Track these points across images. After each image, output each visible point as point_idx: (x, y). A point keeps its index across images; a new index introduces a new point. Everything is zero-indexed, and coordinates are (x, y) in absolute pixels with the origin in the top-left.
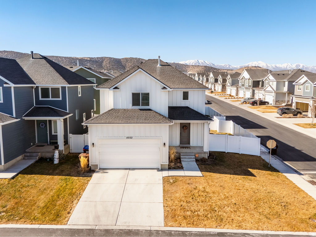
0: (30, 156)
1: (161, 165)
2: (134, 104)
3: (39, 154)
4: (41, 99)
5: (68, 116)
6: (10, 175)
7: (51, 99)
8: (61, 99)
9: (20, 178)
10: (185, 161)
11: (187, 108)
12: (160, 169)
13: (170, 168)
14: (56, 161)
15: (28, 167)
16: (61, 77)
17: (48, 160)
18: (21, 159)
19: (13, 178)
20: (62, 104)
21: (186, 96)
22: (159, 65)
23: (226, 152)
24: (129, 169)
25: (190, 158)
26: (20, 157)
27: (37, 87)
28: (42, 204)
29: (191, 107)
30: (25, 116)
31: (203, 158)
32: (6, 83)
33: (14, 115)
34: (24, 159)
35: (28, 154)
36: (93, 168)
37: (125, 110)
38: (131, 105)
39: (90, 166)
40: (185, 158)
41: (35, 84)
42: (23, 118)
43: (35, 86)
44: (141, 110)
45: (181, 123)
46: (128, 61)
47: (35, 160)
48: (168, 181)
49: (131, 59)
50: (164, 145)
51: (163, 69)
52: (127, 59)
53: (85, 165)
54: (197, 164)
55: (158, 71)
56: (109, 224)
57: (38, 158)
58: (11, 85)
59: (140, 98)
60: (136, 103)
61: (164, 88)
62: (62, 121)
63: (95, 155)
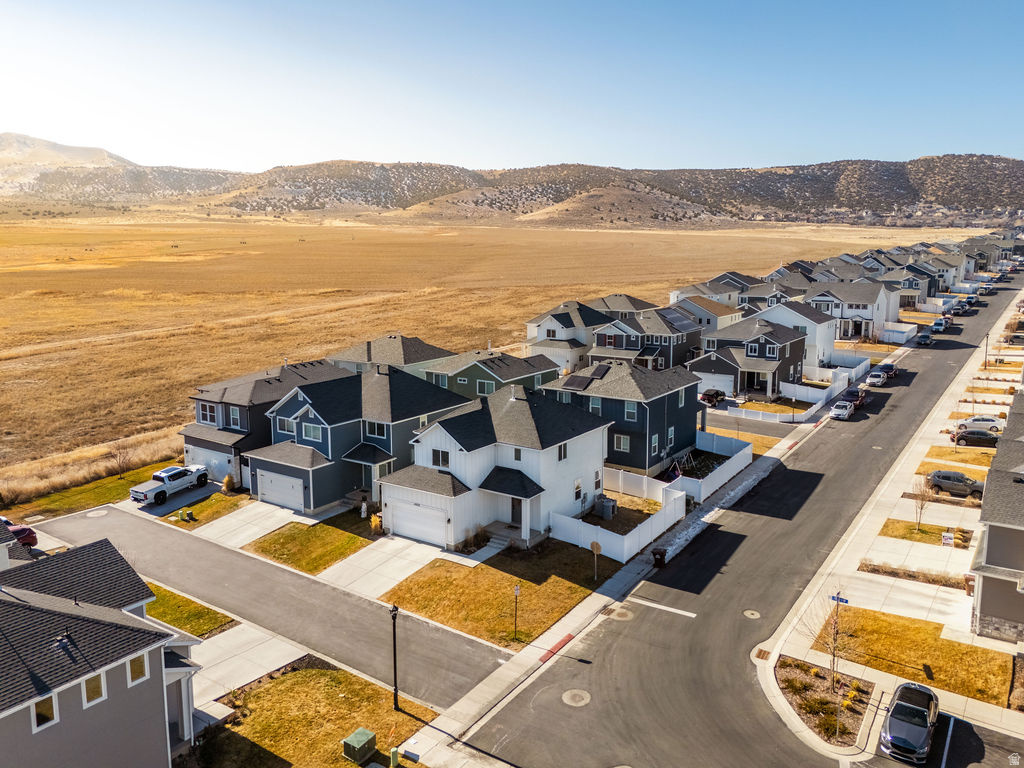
0: (348, 503)
1: (448, 543)
2: (434, 463)
3: (354, 502)
4: (368, 435)
5: (391, 460)
6: (311, 522)
7: (376, 436)
8: (385, 438)
9: (318, 528)
10: (491, 546)
11: (519, 472)
12: (445, 549)
13: (456, 551)
15: (333, 517)
16: (390, 411)
19: (313, 525)
20: (386, 444)
21: (518, 455)
22: (513, 397)
23: (580, 547)
24: (418, 541)
25: (500, 544)
26: (337, 503)
27: (364, 422)
28: (314, 555)
30: (345, 457)
31: (517, 547)
32: (323, 423)
33: (330, 458)
35: (346, 500)
36: (386, 532)
37: (424, 467)
38: (431, 463)
39: (383, 527)
40: (493, 542)
41: (362, 418)
42: (343, 459)
44: (440, 472)
46: (932, 170)
47: (347, 509)
48: (434, 564)
49: (949, 160)
50: (449, 521)
51: (513, 406)
52: (929, 164)
53: (376, 526)
54: (499, 554)
55: (504, 410)
56: (342, 585)
57: (352, 507)
58: (327, 426)
59: (440, 457)
60: (436, 462)
61: (461, 450)
62: (376, 468)
63: (388, 517)
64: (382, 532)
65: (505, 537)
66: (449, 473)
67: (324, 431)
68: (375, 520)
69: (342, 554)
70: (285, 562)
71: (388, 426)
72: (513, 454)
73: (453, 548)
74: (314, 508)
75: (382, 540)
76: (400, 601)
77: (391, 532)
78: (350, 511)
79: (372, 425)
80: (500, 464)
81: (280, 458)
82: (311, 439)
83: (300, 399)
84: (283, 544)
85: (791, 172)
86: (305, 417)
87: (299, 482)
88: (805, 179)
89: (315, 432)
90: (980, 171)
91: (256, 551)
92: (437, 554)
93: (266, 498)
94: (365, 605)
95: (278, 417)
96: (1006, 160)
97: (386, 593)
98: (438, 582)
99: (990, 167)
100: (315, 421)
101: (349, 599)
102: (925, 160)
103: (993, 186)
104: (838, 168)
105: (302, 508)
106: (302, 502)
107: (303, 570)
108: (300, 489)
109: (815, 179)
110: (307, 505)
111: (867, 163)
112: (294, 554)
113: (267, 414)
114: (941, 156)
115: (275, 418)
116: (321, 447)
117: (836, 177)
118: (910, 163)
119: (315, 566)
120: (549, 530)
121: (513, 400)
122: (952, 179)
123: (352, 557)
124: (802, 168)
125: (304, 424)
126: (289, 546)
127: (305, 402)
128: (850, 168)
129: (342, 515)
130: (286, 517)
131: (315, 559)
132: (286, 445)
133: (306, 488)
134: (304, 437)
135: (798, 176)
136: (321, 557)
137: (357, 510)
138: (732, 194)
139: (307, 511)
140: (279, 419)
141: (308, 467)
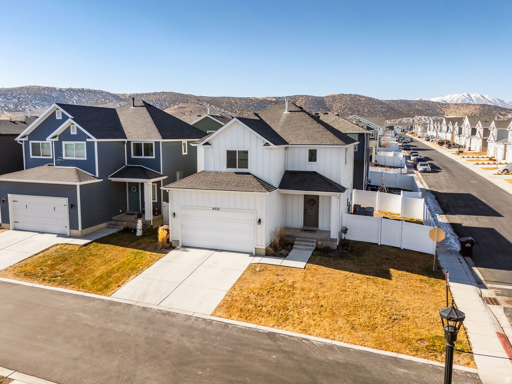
0: (115, 225)
1: (256, 248)
2: (229, 166)
3: (124, 223)
4: (133, 157)
5: (161, 179)
6: (83, 242)
7: (143, 157)
8: (154, 157)
9: (92, 247)
10: (298, 249)
11: (315, 173)
12: (254, 254)
13: (268, 254)
14: (139, 233)
15: (106, 236)
16: (157, 130)
17: (132, 231)
18: (105, 227)
19: (85, 245)
20: (155, 164)
21: (313, 156)
22: (286, 111)
23: (379, 244)
24: (216, 250)
25: (307, 245)
26: (103, 225)
27: (129, 142)
28: (98, 274)
29: (321, 172)
30: (112, 177)
31: (328, 247)
32: (89, 138)
33: (97, 175)
34: (108, 227)
35: (113, 222)
36: (174, 245)
37: (217, 173)
38: (225, 166)
39: (170, 241)
40: (300, 245)
41: (126, 138)
42: (110, 179)
43: (126, 140)
44: (236, 173)
45: (305, 195)
47: (118, 230)
48: (252, 268)
49: (342, 96)
50: (260, 221)
51: (288, 117)
52: (334, 98)
53: (163, 239)
54: (312, 254)
55: (282, 121)
56: (152, 302)
57: (122, 228)
58: (94, 139)
59: (237, 159)
61: (267, 144)
62: (149, 185)
63: (176, 229)
64: (169, 246)
65: (310, 238)
66: (249, 174)
67: (90, 146)
68: (162, 233)
69: (135, 270)
70: (60, 284)
71: (157, 143)
72: (306, 155)
73: (264, 252)
74: (83, 229)
75: (173, 253)
76: (245, 314)
77: (180, 245)
78: (120, 232)
79: (138, 146)
80: (290, 169)
82: (74, 158)
83: (59, 117)
84: (52, 266)
85: (274, 100)
86: (66, 136)
87: (62, 203)
89: (76, 150)
91: (17, 275)
92: (248, 260)
93: (18, 226)
94: (203, 326)
95: (31, 142)
97: (219, 307)
98: (277, 288)
99: (359, 100)
100: (80, 137)
101: (174, 320)
104: (295, 99)
105: (67, 231)
106: (68, 225)
107: (89, 290)
108: (66, 210)
110: (73, 225)
112: (70, 274)
113: (18, 139)
115: (27, 143)
116: (85, 166)
119: (106, 283)
120: (345, 230)
121: (286, 112)
122: (344, 105)
123: (147, 271)
125: (64, 143)
126: (62, 267)
127: (65, 118)
128: (300, 98)
129: (114, 235)
130: (50, 240)
131: (101, 277)
132: (45, 169)
133: (72, 206)
134: (64, 158)
135: (278, 102)
136: (109, 274)
138: (249, 109)
139: (74, 232)
140: (32, 144)
141: (76, 182)
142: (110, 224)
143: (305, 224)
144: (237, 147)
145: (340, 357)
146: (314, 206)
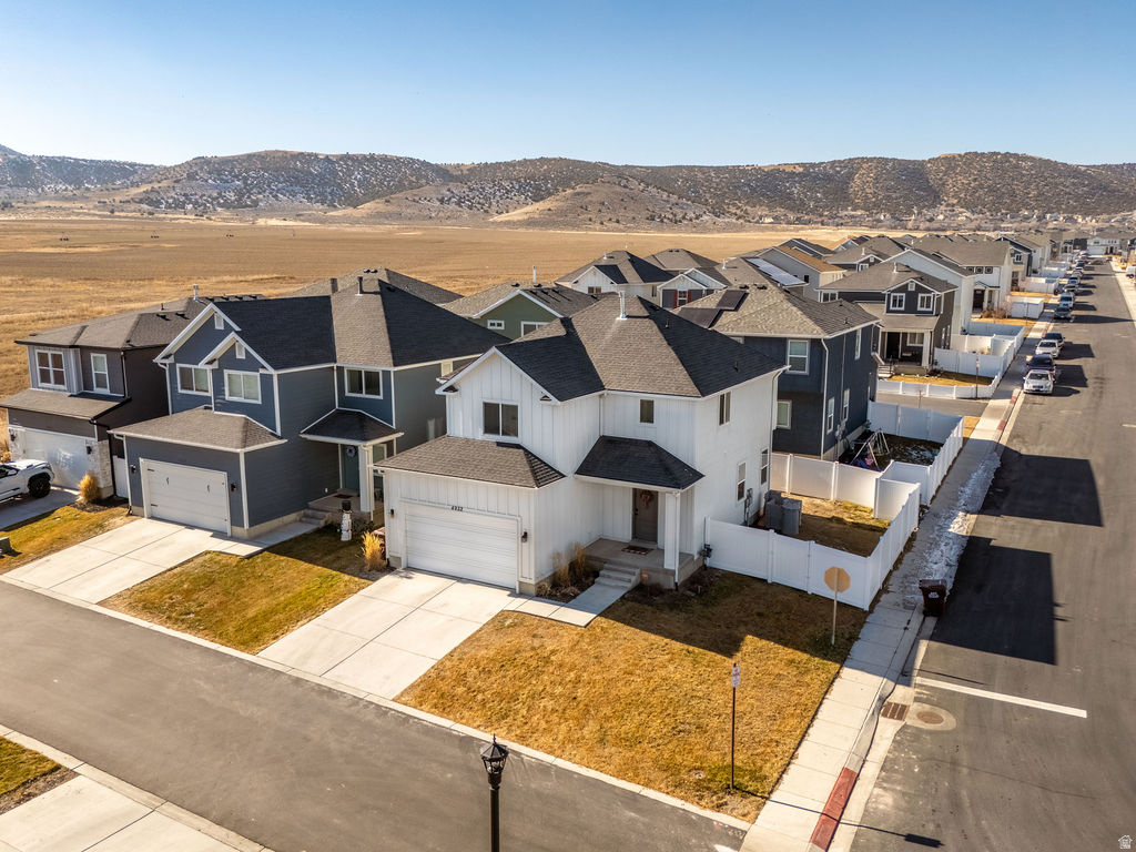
0: (313, 517)
1: (520, 582)
2: (487, 429)
3: (327, 514)
4: (347, 394)
5: (393, 437)
6: (253, 549)
7: (364, 395)
8: (381, 397)
9: (259, 560)
10: (604, 585)
11: (650, 444)
12: (517, 591)
13: (540, 594)
14: (345, 536)
15: (291, 540)
16: (388, 347)
17: (338, 531)
18: (295, 521)
19: (250, 557)
20: (383, 409)
21: (647, 413)
22: (621, 315)
23: (769, 581)
24: (460, 579)
25: (621, 580)
26: (293, 516)
27: (340, 369)
28: (251, 613)
29: (661, 443)
30: (308, 432)
31: (658, 584)
32: (263, 367)
33: (279, 432)
34: (300, 521)
35: (310, 512)
36: (393, 564)
37: (467, 440)
38: (481, 430)
39: (387, 556)
40: (609, 577)
41: (335, 362)
42: (303, 436)
43: (335, 365)
44: (499, 444)
46: (954, 168)
47: (315, 527)
48: (501, 622)
49: (972, 158)
50: (525, 536)
51: (623, 329)
52: (950, 162)
53: (373, 555)
54: (623, 597)
55: (608, 336)
56: (312, 672)
57: (322, 523)
58: (271, 371)
59: (499, 418)
60: (490, 428)
61: (545, 398)
62: (366, 449)
63: (396, 536)
64: (384, 566)
65: (630, 566)
66: (518, 446)
67: (266, 380)
68: (371, 543)
69: (309, 608)
70: (192, 627)
71: (386, 374)
72: (635, 410)
73: (533, 591)
74: (251, 525)
75: (387, 579)
76: (444, 705)
77: (403, 565)
78: (318, 531)
79: (355, 375)
80: (609, 433)
81: (183, 435)
82: (242, 400)
83: (219, 326)
84: (188, 594)
85: (801, 170)
86: (229, 360)
87: (219, 479)
88: (816, 178)
89: (245, 385)
90: (1005, 171)
91: (131, 607)
92: (502, 602)
93: (158, 511)
94: (370, 716)
95: (178, 365)
96: (1032, 159)
97: (412, 687)
98: (520, 661)
99: (1016, 167)
100: (249, 364)
101: (332, 703)
102: (946, 158)
103: (1019, 188)
104: (853, 165)
105: (227, 526)
106: (227, 515)
107: (229, 643)
108: (224, 491)
109: (828, 178)
110: (236, 519)
111: (882, 161)
112: (211, 611)
113: (158, 360)
114: (963, 153)
115: (172, 366)
116: (261, 413)
117: (850, 176)
118: (929, 161)
119: (255, 634)
120: (707, 551)
121: (621, 318)
122: (975, 180)
123: (330, 613)
124: (813, 165)
125: (226, 372)
126: (202, 596)
127: (228, 329)
128: (865, 166)
129: (305, 537)
130: (201, 542)
131: (254, 619)
132: (197, 414)
133: (233, 487)
134: (227, 398)
135: (809, 174)
136: (266, 615)
137: (333, 529)
138: (736, 194)
139: (238, 530)
140: (181, 368)
141: (237, 448)
142: (305, 516)
143: (635, 535)
144: (501, 397)
145: (549, 785)
146: (651, 504)
